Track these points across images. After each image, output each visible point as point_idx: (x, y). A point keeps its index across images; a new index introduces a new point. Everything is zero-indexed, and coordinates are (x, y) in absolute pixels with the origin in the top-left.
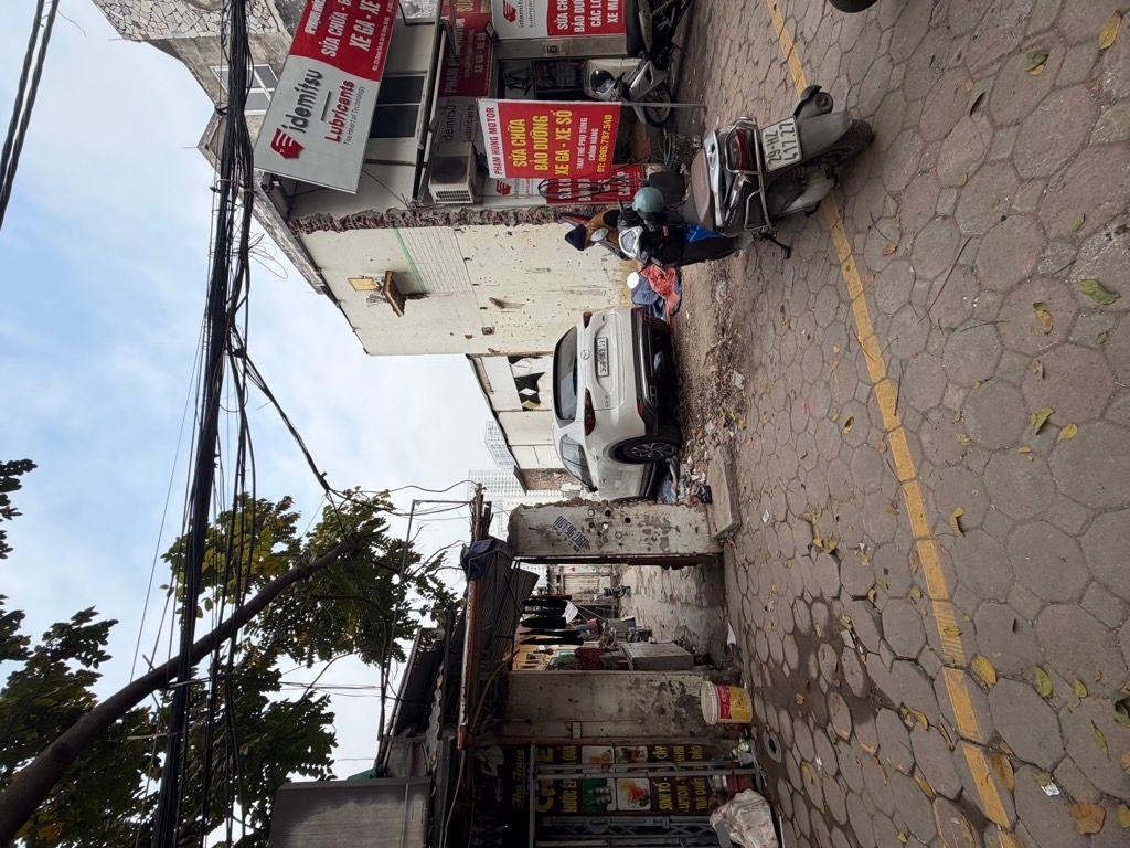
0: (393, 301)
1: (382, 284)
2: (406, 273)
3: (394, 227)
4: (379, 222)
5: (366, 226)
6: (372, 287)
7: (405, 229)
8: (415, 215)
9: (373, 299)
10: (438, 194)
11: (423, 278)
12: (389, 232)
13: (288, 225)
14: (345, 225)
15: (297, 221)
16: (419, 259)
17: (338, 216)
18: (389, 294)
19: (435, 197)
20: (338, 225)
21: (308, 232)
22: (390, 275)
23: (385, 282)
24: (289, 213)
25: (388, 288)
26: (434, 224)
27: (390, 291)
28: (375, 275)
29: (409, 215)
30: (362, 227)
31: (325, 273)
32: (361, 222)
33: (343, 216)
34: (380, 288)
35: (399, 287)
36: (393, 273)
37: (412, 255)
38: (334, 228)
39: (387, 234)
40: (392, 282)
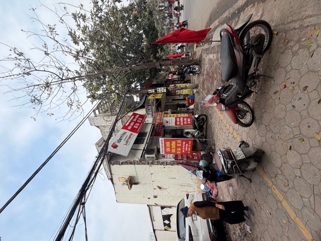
0: (129, 185)
1: (127, 180)
2: (134, 177)
3: (134, 164)
4: (131, 163)
5: (127, 164)
6: (124, 181)
7: (137, 165)
8: (140, 162)
9: (123, 184)
10: (147, 157)
11: (139, 179)
12: (133, 166)
13: (108, 163)
14: (122, 164)
15: (111, 162)
16: (139, 173)
17: (121, 161)
18: (128, 183)
19: (146, 158)
20: (120, 163)
21: (113, 165)
22: (130, 177)
23: (128, 179)
24: (110, 160)
25: (128, 181)
26: (145, 164)
27: (129, 182)
28: (126, 177)
29: (139, 162)
30: (126, 164)
31: (113, 176)
32: (126, 163)
33: (123, 161)
34: (126, 181)
35: (132, 181)
36: (131, 177)
37: (137, 172)
38: (119, 164)
39: (132, 166)
40: (130, 179)
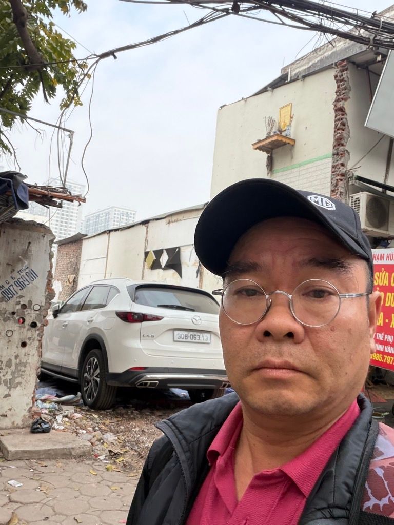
1: (284, 134)
2: (292, 158)
3: (334, 154)
4: (339, 142)
5: (337, 129)
6: (282, 124)
7: (330, 165)
8: (343, 175)
10: (358, 200)
11: (285, 173)
12: (329, 149)
13: (343, 60)
14: (340, 110)
15: (347, 69)
16: (303, 172)
17: (348, 106)
19: (356, 196)
20: (340, 104)
21: (336, 77)
22: (292, 143)
23: (286, 137)
24: (354, 63)
25: (280, 139)
26: (333, 191)
28: (292, 129)
29: (343, 170)
30: (336, 126)
31: (299, 84)
32: (341, 126)
33: (347, 111)
34: (281, 132)
36: (293, 146)
37: (306, 167)
38: (337, 101)
39: (328, 147)
40: (285, 144)
